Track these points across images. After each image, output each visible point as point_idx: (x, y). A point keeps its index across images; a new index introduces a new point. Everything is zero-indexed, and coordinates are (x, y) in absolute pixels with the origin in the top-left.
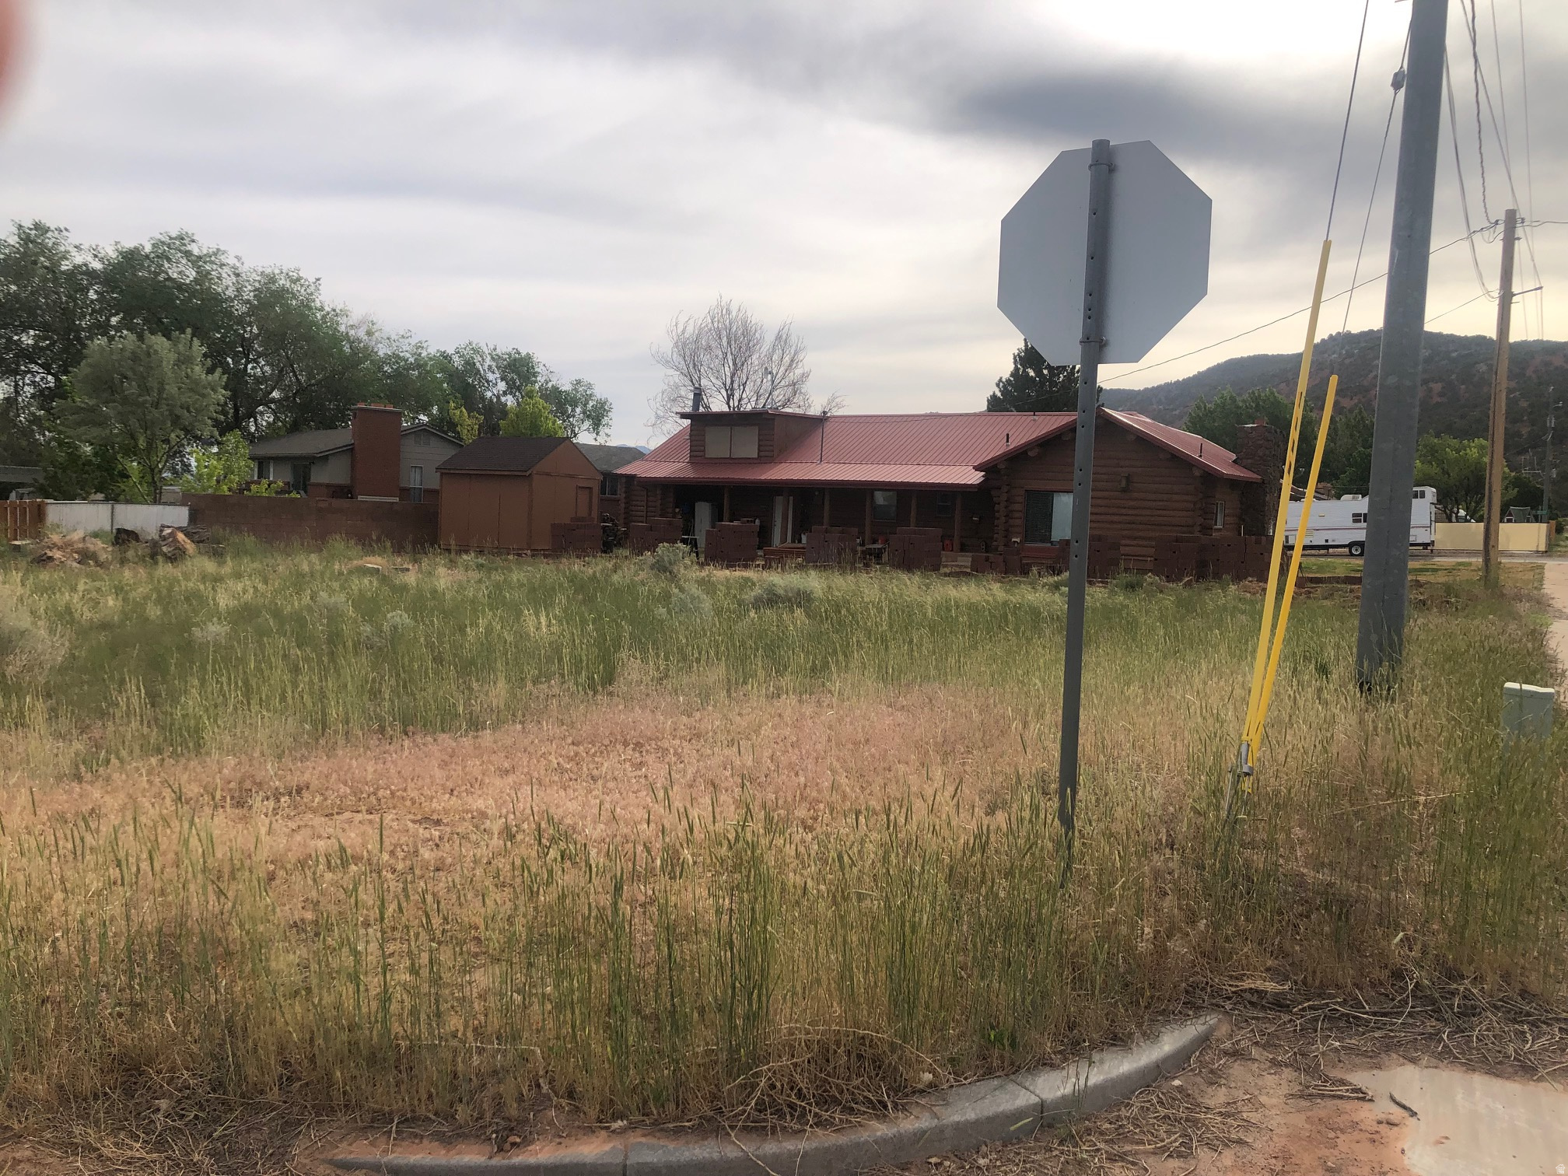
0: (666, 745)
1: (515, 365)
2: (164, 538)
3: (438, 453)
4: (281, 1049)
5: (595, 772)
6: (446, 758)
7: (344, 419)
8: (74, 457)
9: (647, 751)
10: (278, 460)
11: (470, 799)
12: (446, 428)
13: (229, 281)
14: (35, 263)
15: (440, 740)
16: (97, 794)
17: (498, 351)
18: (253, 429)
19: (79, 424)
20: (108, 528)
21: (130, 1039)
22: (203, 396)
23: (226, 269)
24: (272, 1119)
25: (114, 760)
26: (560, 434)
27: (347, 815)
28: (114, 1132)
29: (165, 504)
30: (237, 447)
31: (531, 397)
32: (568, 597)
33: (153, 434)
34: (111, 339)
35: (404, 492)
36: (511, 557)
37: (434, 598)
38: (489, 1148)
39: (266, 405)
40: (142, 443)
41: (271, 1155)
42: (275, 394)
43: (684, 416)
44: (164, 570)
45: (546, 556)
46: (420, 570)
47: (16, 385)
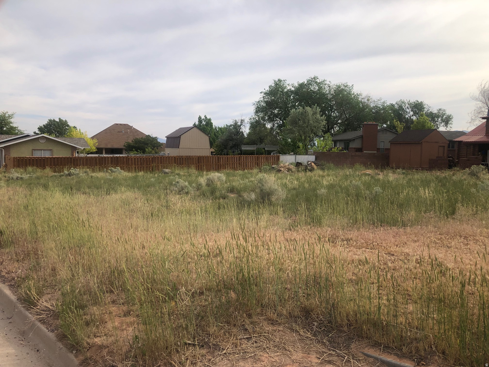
0: (478, 238)
1: (416, 106)
2: (308, 165)
3: (390, 136)
4: (347, 316)
5: (449, 245)
6: (395, 234)
7: (360, 127)
8: (286, 142)
9: (470, 240)
10: (340, 141)
11: (403, 249)
12: (392, 129)
13: (327, 89)
14: (278, 90)
15: (392, 229)
16: (295, 235)
17: (411, 102)
18: (333, 132)
19: (288, 134)
20: (294, 162)
21: (307, 303)
22: (320, 123)
23: (326, 85)
24: (345, 336)
25: (299, 226)
26: (432, 128)
27: (364, 249)
28: (303, 328)
29: (309, 155)
30: (329, 137)
31: (422, 116)
32: (436, 184)
33: (306, 135)
34: (296, 109)
35: (378, 149)
36: (414, 170)
37: (388, 183)
38: (414, 363)
39: (337, 125)
40: (303, 137)
41: (345, 346)
42: (339, 121)
43: (483, 118)
44: (309, 173)
45: (427, 170)
46: (383, 174)
47: (273, 124)
